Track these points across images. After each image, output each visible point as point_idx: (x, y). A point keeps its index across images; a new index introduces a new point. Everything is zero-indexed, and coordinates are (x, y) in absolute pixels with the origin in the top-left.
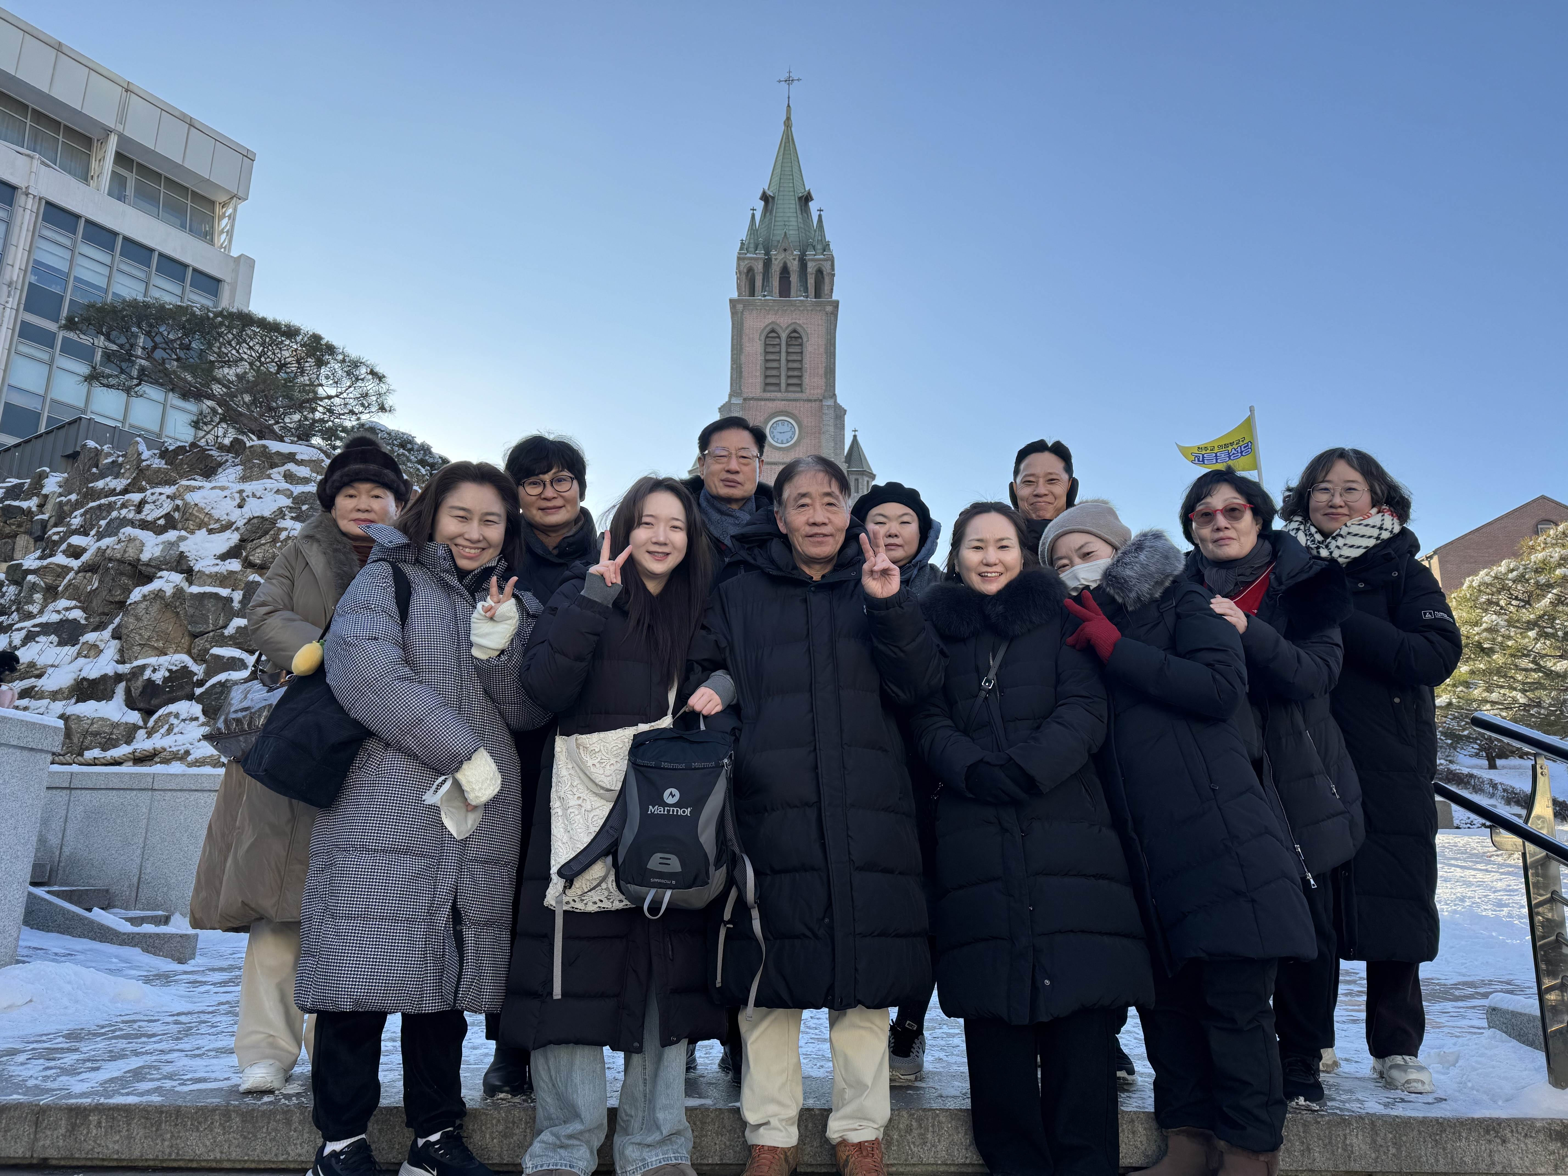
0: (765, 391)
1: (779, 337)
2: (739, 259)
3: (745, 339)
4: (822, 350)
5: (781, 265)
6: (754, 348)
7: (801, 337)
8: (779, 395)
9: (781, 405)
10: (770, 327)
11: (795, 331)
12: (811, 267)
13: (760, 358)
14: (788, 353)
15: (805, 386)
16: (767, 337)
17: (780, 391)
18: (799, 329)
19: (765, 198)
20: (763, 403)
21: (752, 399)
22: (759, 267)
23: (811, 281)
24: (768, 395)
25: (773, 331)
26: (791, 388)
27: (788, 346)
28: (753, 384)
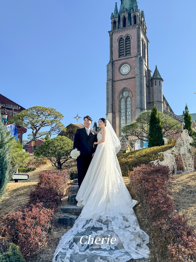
0: (119, 57)
1: (123, 40)
2: (111, 18)
3: (113, 42)
4: (136, 40)
5: (123, 17)
6: (116, 45)
7: (130, 38)
8: (123, 58)
9: (124, 61)
10: (120, 37)
11: (128, 37)
12: (133, 15)
13: (118, 48)
14: (126, 44)
15: (131, 53)
16: (120, 41)
17: (124, 56)
18: (129, 35)
20: (119, 61)
21: (116, 61)
22: (117, 19)
23: (132, 19)
24: (120, 59)
25: (122, 38)
26: (127, 55)
27: (126, 42)
28: (116, 56)
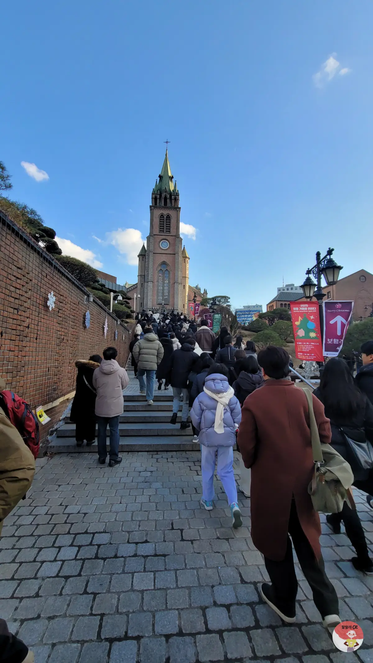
0: (160, 232)
1: (164, 217)
2: (152, 194)
3: (154, 217)
4: (176, 222)
5: (165, 197)
6: (157, 221)
7: (170, 218)
8: (163, 234)
9: (164, 237)
10: (162, 214)
11: (168, 216)
12: (173, 197)
13: (158, 223)
14: (166, 222)
15: (171, 232)
16: (160, 217)
17: (164, 233)
19: (160, 177)
20: (159, 236)
21: (156, 235)
22: (158, 196)
23: (173, 201)
24: (160, 234)
26: (167, 232)
27: (166, 220)
28: (156, 231)
